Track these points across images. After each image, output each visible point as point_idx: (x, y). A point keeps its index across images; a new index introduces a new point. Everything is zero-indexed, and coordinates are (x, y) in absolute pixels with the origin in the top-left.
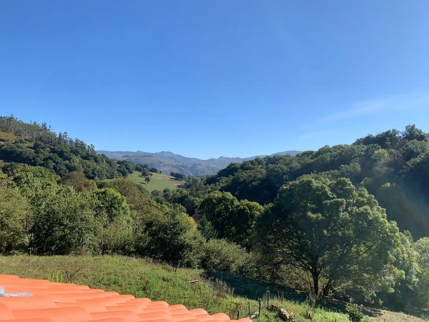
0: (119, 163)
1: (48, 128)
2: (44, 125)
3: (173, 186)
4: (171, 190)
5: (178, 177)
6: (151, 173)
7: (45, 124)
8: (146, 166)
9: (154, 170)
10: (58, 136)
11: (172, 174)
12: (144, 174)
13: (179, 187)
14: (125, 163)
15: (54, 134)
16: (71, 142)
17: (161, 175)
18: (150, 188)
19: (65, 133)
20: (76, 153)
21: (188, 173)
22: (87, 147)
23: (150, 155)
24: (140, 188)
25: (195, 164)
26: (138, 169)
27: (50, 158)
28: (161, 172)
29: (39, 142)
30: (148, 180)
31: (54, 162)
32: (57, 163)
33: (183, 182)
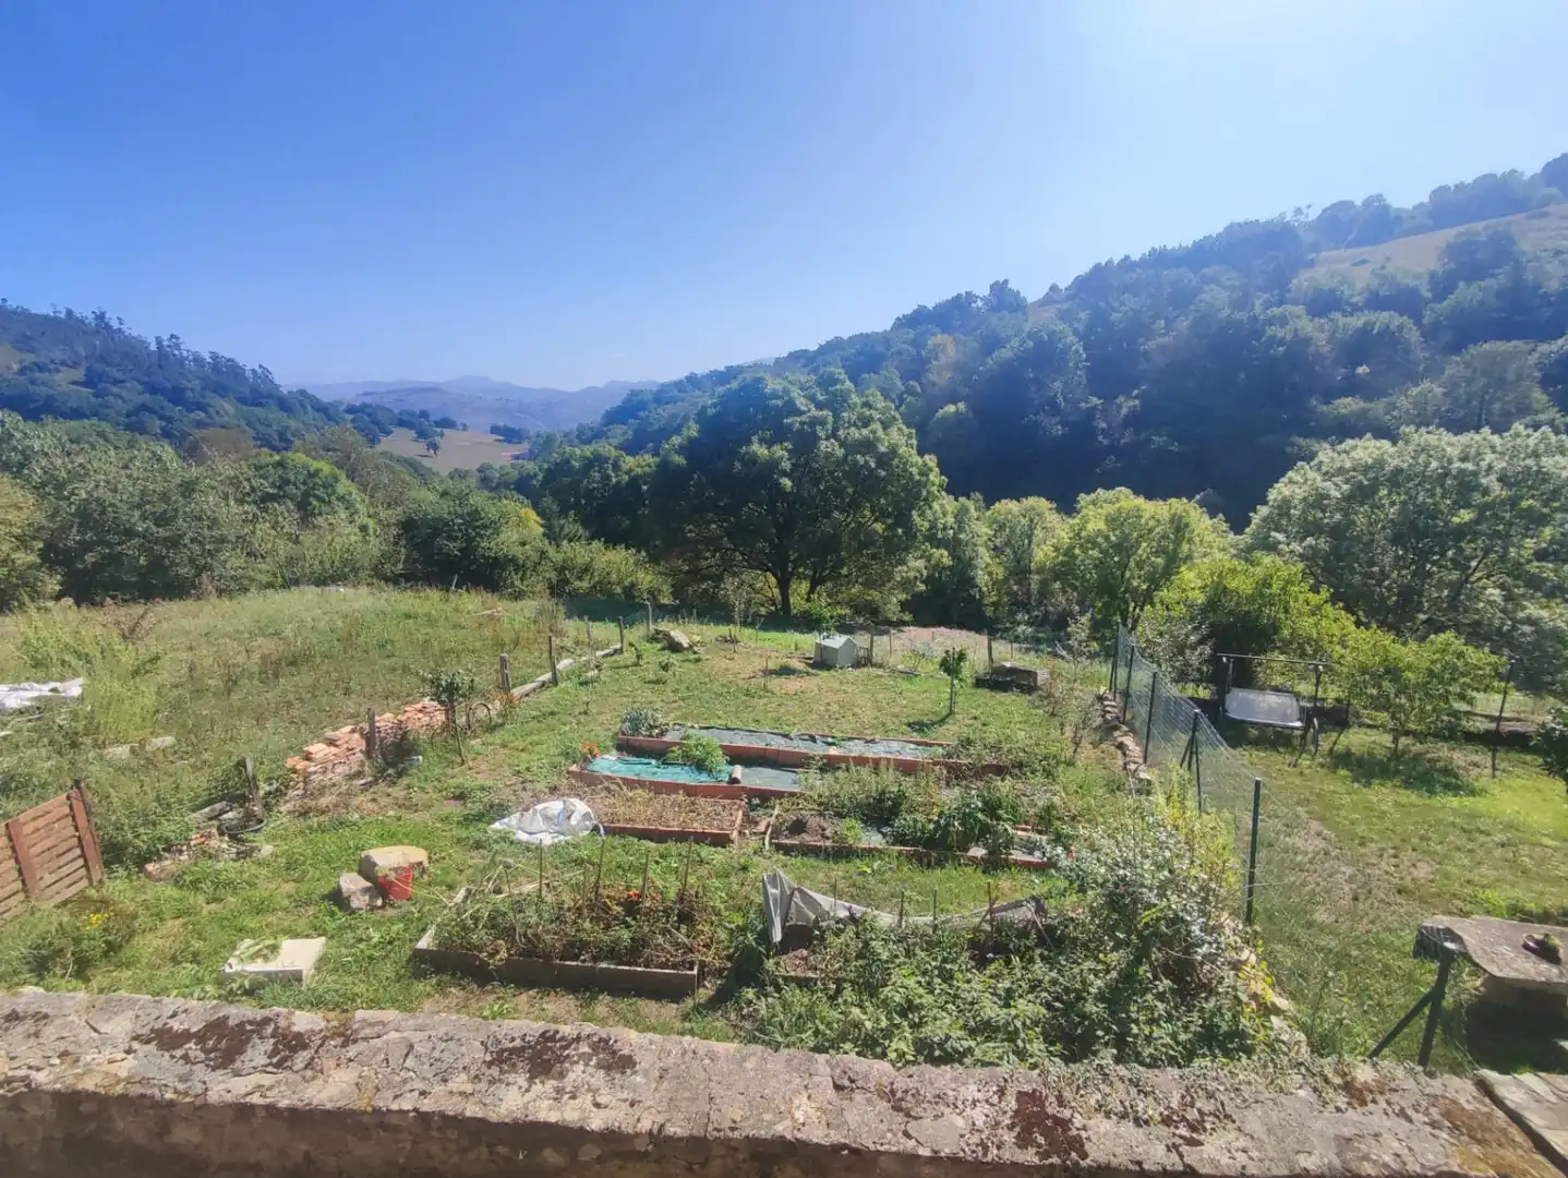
0: (351, 410)
1: (115, 325)
2: (101, 317)
3: (503, 458)
4: (497, 466)
5: (510, 435)
6: (438, 430)
7: (103, 314)
8: (424, 414)
9: (447, 423)
10: (153, 347)
11: (494, 430)
12: (422, 434)
13: (517, 458)
14: (368, 410)
15: (143, 343)
16: (198, 360)
17: (465, 433)
18: (441, 464)
19: (172, 336)
20: (221, 390)
21: (537, 427)
22: (248, 374)
23: (432, 389)
24: (414, 466)
25: (552, 402)
26: (402, 423)
27: (145, 407)
28: (465, 428)
29: (99, 367)
30: (435, 447)
31: (161, 418)
32: (169, 420)
33: (525, 447)
